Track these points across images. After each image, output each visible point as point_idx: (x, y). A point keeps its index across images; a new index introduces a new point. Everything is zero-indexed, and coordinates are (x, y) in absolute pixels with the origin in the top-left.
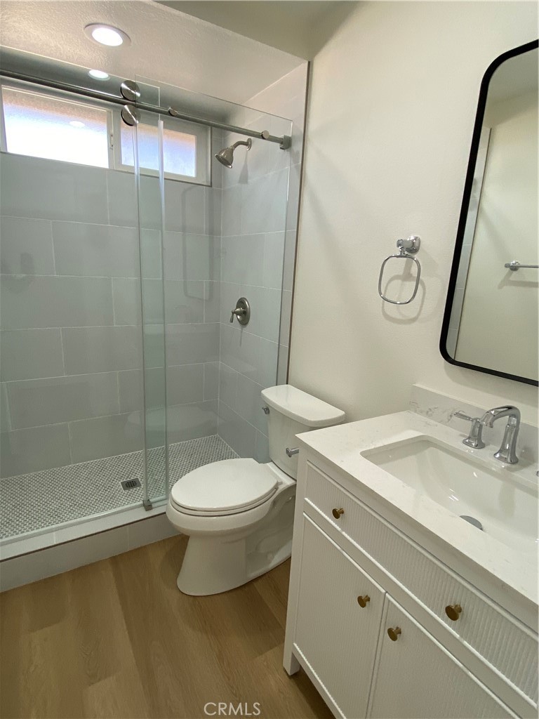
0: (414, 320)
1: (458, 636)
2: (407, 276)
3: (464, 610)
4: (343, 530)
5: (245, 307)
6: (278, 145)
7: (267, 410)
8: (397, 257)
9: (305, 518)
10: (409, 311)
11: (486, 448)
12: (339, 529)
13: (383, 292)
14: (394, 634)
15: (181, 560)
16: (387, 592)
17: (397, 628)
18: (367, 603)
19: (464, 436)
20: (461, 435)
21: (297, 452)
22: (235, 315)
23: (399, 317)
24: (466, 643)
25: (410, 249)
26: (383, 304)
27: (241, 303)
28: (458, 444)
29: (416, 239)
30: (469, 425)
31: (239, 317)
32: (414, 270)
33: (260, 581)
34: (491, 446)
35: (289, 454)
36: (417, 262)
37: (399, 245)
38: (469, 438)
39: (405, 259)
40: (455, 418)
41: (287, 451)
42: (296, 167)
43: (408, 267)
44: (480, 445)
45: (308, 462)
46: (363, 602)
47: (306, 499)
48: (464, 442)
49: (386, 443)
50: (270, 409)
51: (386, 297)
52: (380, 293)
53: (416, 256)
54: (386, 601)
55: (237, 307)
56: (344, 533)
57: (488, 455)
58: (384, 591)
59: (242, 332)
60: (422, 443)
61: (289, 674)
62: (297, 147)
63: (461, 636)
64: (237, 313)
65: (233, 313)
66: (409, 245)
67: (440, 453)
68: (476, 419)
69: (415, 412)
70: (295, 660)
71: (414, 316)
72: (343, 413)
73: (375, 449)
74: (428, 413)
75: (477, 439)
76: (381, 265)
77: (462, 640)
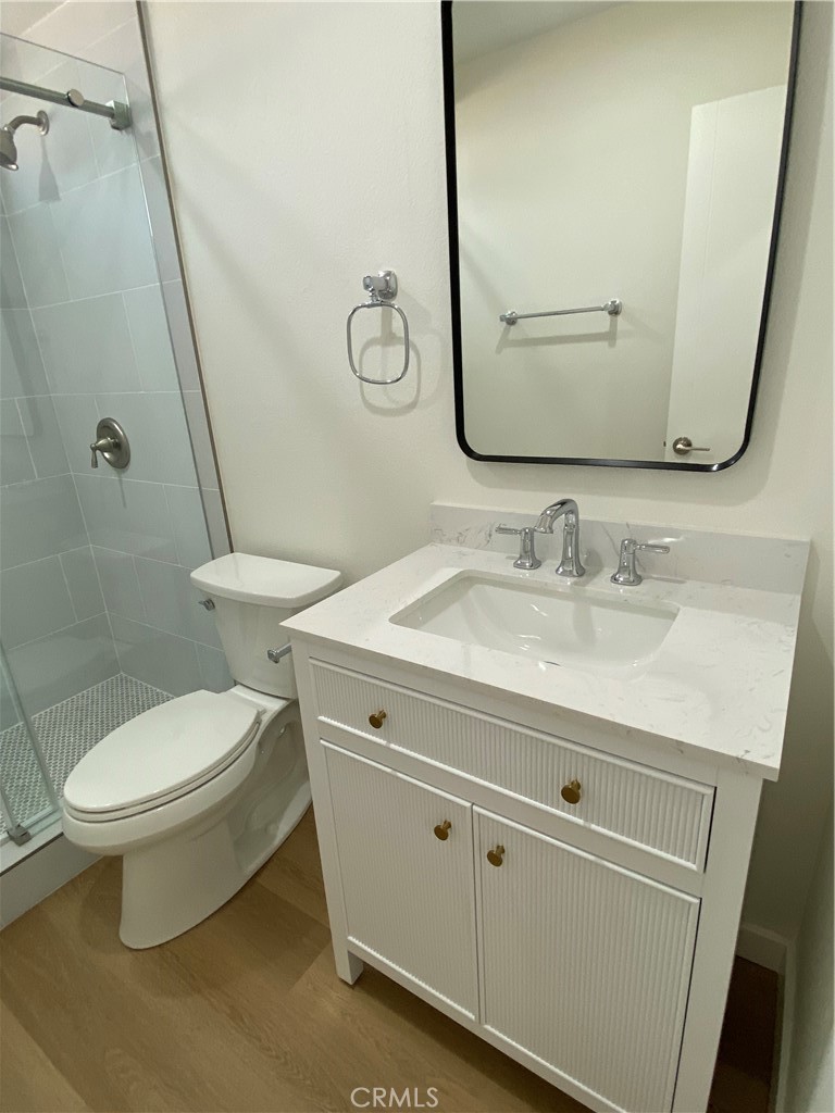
0: (412, 406)
1: (581, 822)
2: (388, 338)
3: (584, 785)
4: (389, 742)
5: (114, 434)
6: (106, 121)
7: (209, 604)
8: (369, 306)
9: (325, 747)
10: (403, 393)
11: (543, 564)
12: (383, 742)
13: (357, 368)
14: (496, 858)
15: (118, 900)
16: (473, 804)
17: (498, 847)
18: (449, 831)
19: (513, 558)
20: (508, 558)
21: (289, 650)
22: (98, 452)
23: (388, 405)
24: (593, 827)
25: (384, 293)
26: (361, 386)
27: (105, 428)
28: (507, 570)
29: (389, 274)
30: (518, 539)
31: (106, 455)
32: (397, 324)
33: (265, 873)
34: (548, 562)
35: (275, 658)
36: (399, 310)
37: (367, 287)
38: (520, 558)
39: (380, 308)
40: (496, 536)
41: (270, 655)
42: (152, 161)
43: (386, 322)
44: (536, 564)
45: (310, 660)
46: (442, 833)
47: (322, 718)
48: (516, 566)
49: (420, 596)
50: (214, 600)
51: (364, 375)
52: (355, 371)
53: (396, 302)
54: (475, 818)
55: (100, 437)
56: (393, 746)
57: (548, 574)
58: (469, 805)
59: (120, 481)
60: (464, 582)
61: (351, 983)
62: (146, 124)
63: (586, 820)
64: (103, 449)
65: (94, 449)
66: (382, 285)
67: (489, 589)
68: (525, 530)
69: (442, 542)
70: (353, 958)
71: (409, 400)
72: (337, 573)
73: (406, 608)
74: (460, 539)
75: (530, 557)
76: (346, 322)
77: (587, 825)
